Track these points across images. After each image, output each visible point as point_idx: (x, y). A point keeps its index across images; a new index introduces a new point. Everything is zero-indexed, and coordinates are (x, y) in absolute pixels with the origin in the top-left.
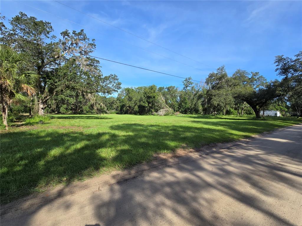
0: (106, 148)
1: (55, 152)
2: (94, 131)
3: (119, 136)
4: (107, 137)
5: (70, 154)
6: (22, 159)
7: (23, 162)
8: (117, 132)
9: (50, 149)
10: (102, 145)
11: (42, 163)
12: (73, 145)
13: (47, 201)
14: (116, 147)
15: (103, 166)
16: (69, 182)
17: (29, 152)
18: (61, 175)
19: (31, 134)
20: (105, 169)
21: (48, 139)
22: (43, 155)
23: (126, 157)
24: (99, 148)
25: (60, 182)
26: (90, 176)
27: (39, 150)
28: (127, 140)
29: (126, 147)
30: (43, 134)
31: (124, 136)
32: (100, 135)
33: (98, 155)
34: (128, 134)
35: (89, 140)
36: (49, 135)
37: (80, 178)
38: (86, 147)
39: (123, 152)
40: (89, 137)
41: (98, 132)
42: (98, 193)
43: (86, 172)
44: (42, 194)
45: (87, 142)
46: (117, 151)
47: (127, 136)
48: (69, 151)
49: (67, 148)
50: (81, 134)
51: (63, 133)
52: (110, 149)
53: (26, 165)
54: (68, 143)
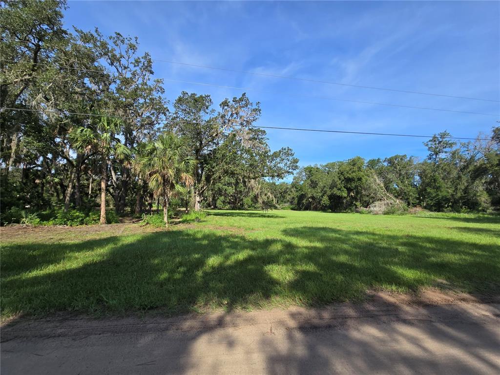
0: (279, 265)
1: (214, 261)
2: (260, 235)
3: (297, 247)
4: (277, 247)
5: (231, 267)
6: (181, 264)
7: (182, 269)
8: (294, 241)
9: (207, 256)
10: (273, 259)
11: (200, 273)
12: (234, 253)
13: (207, 328)
14: (293, 265)
15: (276, 294)
16: (230, 308)
17: (186, 257)
18: (221, 294)
19: (188, 235)
20: (278, 299)
21: (205, 242)
22: (200, 263)
23: (311, 285)
24: (269, 263)
25: (220, 305)
26: (257, 305)
27: (196, 256)
28: (312, 256)
29: (311, 267)
30: (199, 236)
31: (306, 247)
32: (268, 243)
33: (268, 275)
34: (312, 244)
35: (253, 249)
36: (206, 237)
37: (244, 305)
38: (249, 260)
39: (305, 275)
40: (254, 245)
41: (265, 238)
42: (270, 336)
43: (252, 298)
44: (201, 317)
45: (251, 253)
46: (297, 272)
47: (312, 247)
48: (229, 263)
49: (227, 258)
50: (243, 238)
51: (220, 236)
52: (284, 267)
53: (184, 273)
54: (228, 251)
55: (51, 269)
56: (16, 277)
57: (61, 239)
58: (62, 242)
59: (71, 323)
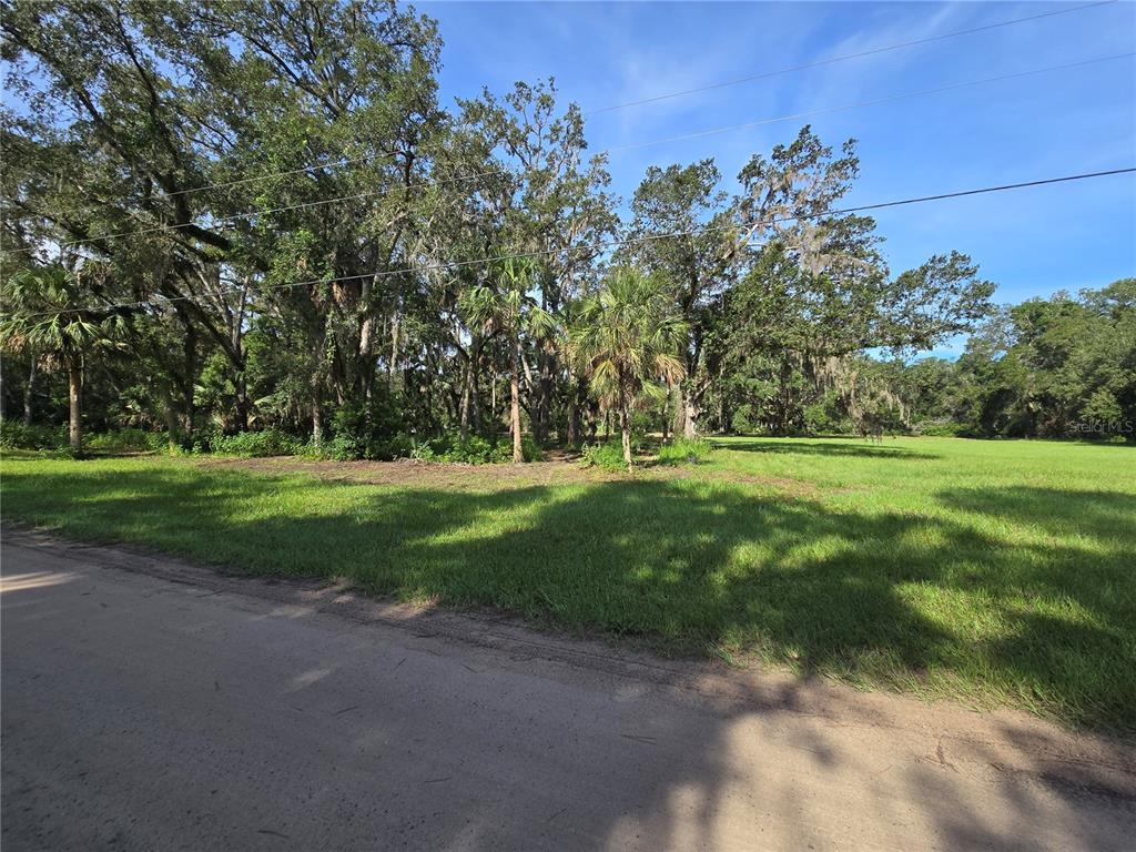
0: (942, 587)
1: (747, 554)
2: (872, 505)
3: (1004, 546)
4: (932, 538)
5: (794, 574)
6: (674, 553)
7: (679, 564)
8: (984, 524)
9: (730, 541)
10: (923, 569)
11: (719, 578)
12: (797, 542)
13: (755, 703)
14: (996, 594)
15: (946, 664)
16: (810, 667)
17: (684, 538)
18: (782, 635)
19: (677, 491)
20: (952, 677)
21: (719, 510)
22: (717, 556)
23: (1074, 662)
24: (908, 578)
25: (780, 658)
26: (883, 678)
27: (705, 538)
28: (1064, 575)
29: (1069, 611)
30: (703, 494)
31: (1036, 548)
32: (893, 525)
33: (907, 609)
34: (1061, 542)
35: (850, 537)
36: (718, 498)
37: (847, 673)
38: (842, 563)
39: (1045, 628)
40: (850, 525)
41: (882, 510)
42: (937, 768)
43: (868, 657)
44: (737, 674)
45: (846, 545)
46: (1012, 617)
47: (1059, 551)
48: (786, 563)
49: (782, 550)
50: (815, 506)
51: (754, 498)
52: (963, 596)
53: (685, 572)
54: (781, 535)
55: (460, 535)
56: (423, 541)
57: (464, 486)
58: (467, 491)
59: (502, 628)
